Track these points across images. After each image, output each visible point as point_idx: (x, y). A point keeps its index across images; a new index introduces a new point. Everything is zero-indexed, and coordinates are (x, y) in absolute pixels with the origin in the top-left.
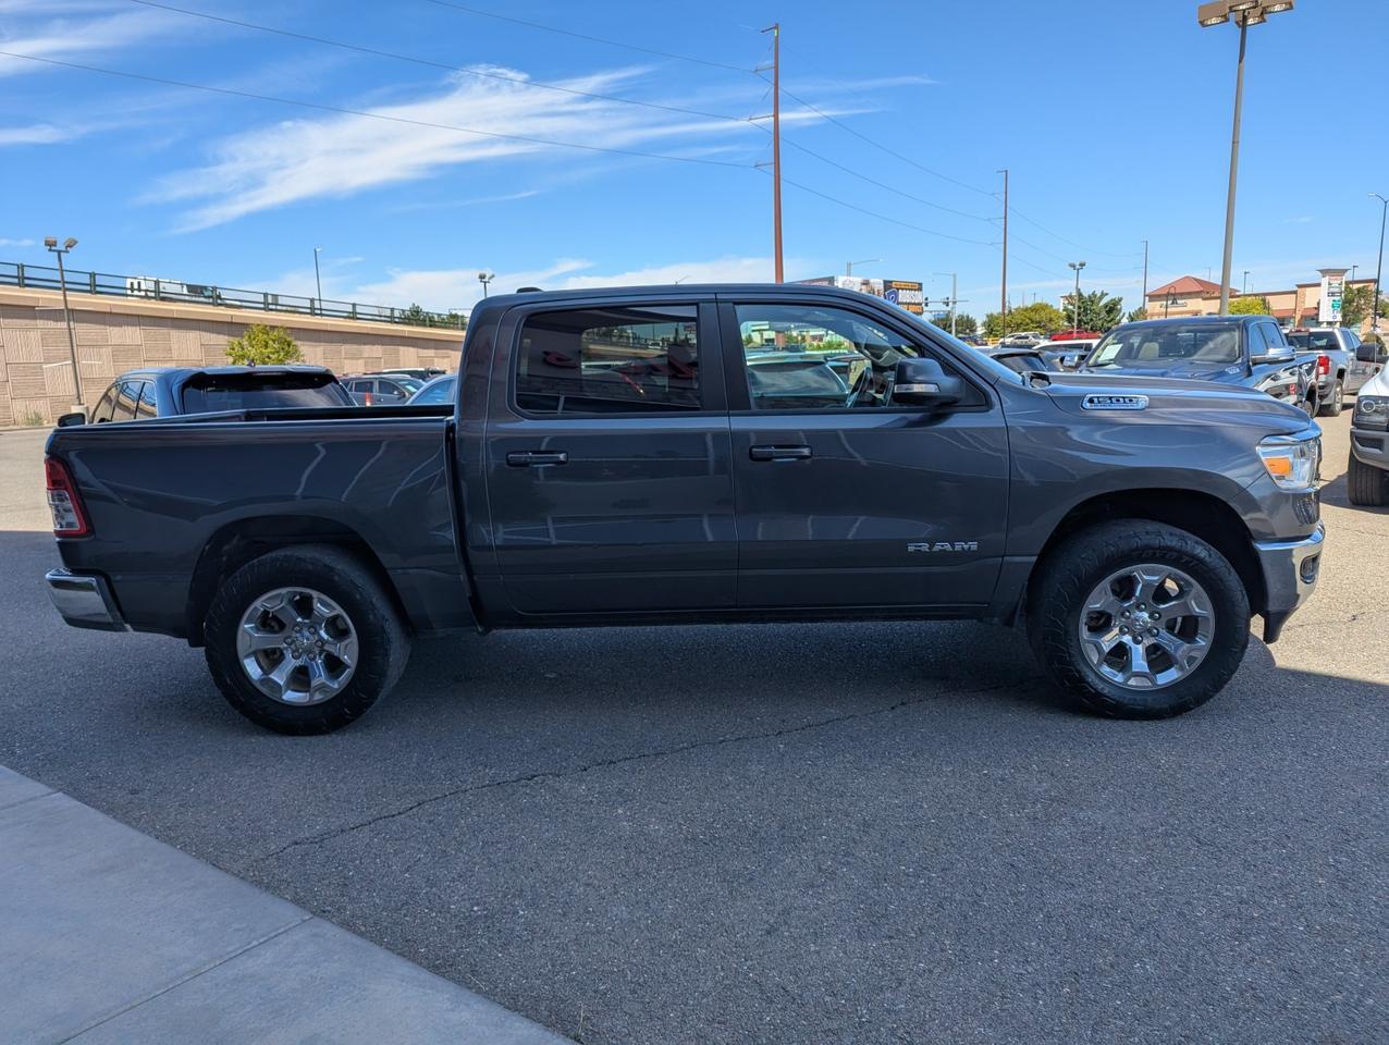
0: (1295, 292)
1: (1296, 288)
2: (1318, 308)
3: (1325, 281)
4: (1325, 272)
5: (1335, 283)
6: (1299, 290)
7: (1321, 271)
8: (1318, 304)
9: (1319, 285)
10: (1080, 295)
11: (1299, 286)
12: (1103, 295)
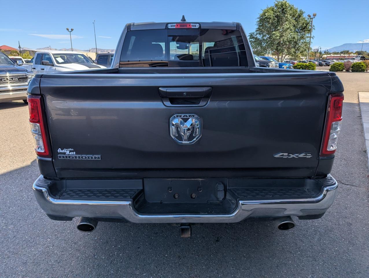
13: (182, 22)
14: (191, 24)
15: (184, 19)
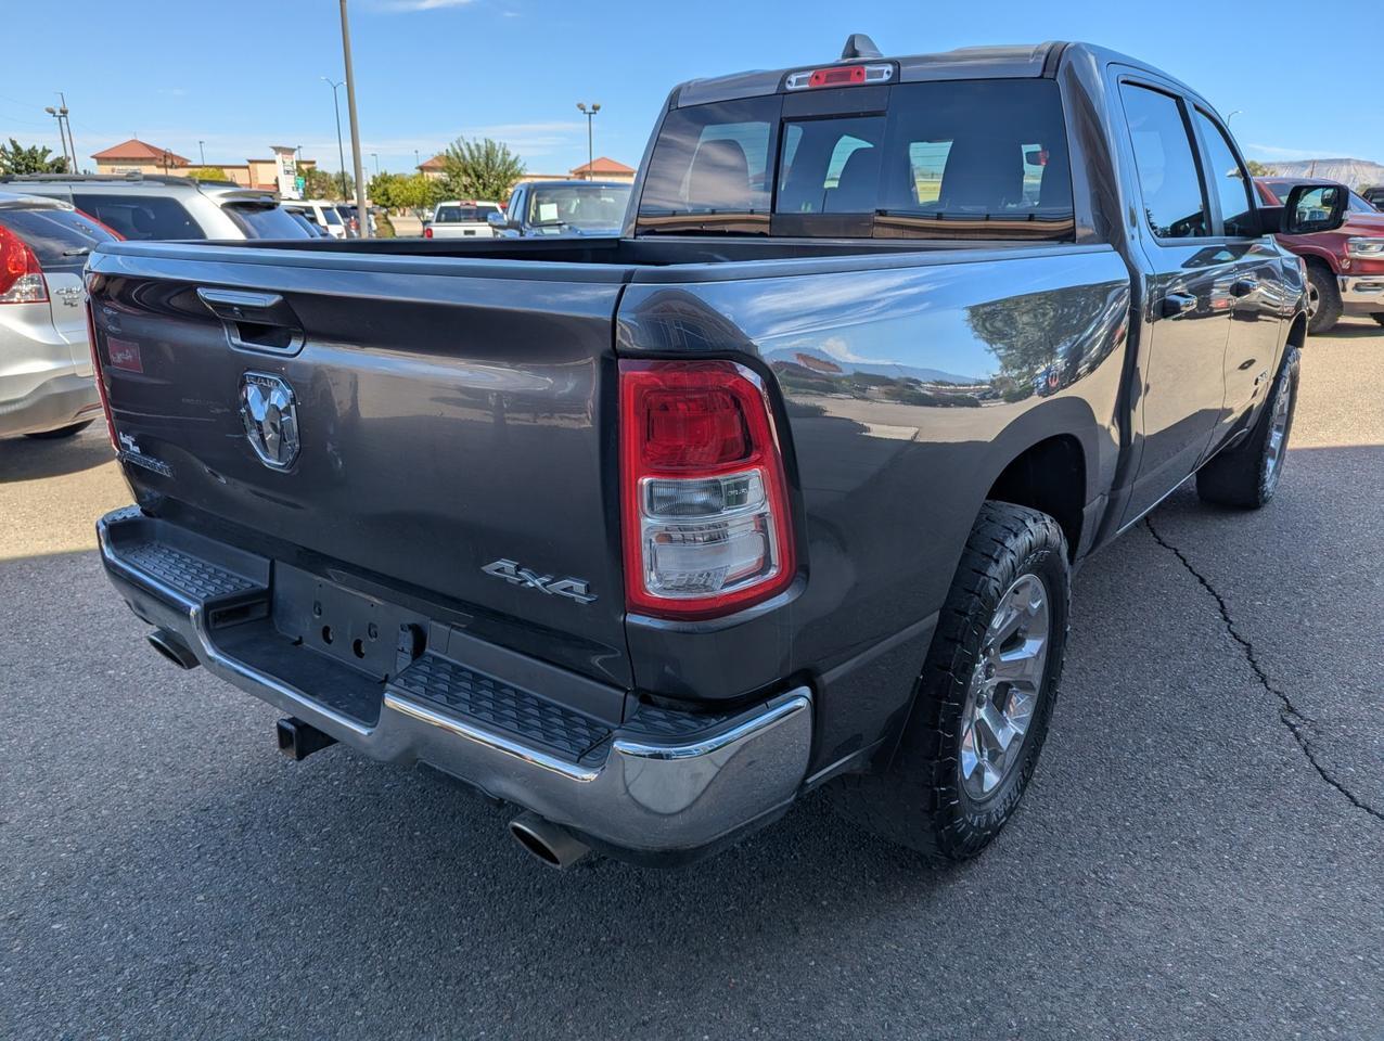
0: (247, 167)
1: (247, 164)
2: (277, 185)
3: (279, 158)
4: (278, 150)
5: (288, 162)
6: (251, 166)
7: (275, 148)
8: (277, 180)
9: (274, 162)
10: (17, 149)
11: (251, 162)
12: (46, 152)
13: (846, 61)
14: (867, 68)
15: (851, 50)
